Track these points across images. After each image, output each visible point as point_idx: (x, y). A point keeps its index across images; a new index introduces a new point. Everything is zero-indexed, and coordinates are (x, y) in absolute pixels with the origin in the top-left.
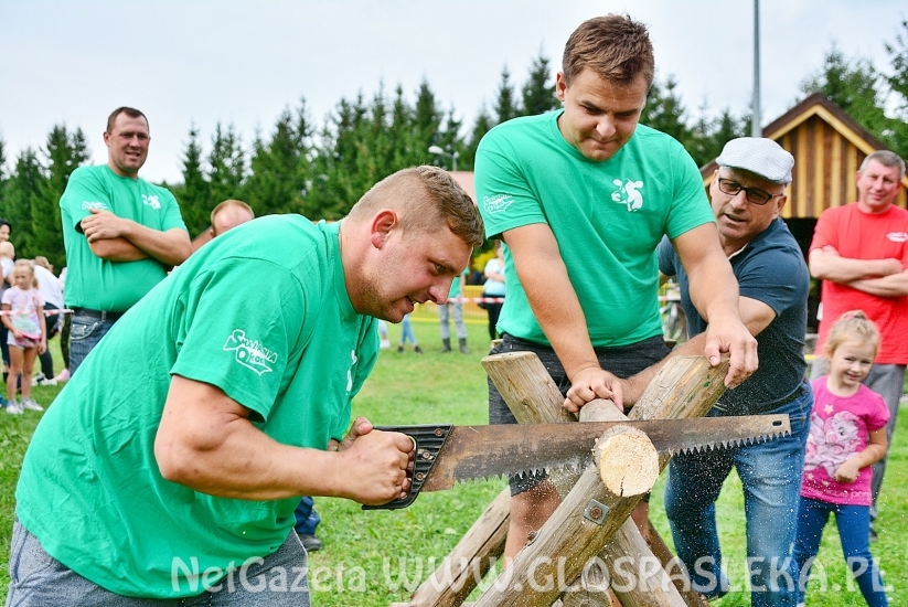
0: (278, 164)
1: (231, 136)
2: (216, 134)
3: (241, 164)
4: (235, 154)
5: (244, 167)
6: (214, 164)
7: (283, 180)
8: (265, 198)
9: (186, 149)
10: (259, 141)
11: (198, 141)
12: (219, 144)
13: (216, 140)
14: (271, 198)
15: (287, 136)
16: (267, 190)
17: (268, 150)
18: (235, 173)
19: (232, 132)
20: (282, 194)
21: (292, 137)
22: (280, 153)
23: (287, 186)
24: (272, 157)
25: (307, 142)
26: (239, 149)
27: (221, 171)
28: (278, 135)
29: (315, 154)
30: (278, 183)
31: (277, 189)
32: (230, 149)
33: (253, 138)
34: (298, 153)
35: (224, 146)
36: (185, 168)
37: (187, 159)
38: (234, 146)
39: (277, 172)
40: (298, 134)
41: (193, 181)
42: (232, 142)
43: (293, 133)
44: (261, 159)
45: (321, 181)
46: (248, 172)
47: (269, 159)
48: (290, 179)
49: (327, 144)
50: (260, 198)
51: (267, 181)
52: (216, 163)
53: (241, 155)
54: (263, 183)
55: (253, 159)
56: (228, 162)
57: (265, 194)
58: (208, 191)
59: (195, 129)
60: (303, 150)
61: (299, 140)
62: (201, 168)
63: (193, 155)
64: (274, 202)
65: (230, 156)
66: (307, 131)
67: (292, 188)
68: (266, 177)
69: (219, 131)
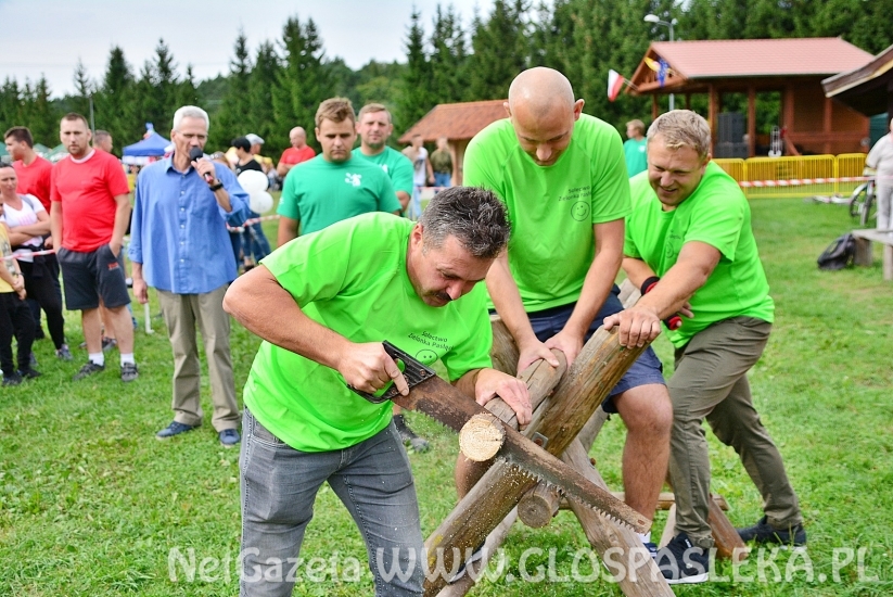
0: (497, 42)
1: (451, 16)
2: (436, 16)
3: (462, 43)
4: (455, 34)
5: (465, 47)
6: (436, 46)
7: (502, 57)
8: (485, 76)
9: (409, 33)
10: (478, 20)
11: (420, 24)
12: (439, 25)
13: (437, 21)
14: (491, 76)
15: (504, 13)
16: (487, 68)
17: (487, 28)
18: (456, 53)
19: (452, 12)
20: (501, 72)
21: (510, 14)
22: (498, 31)
23: (507, 62)
24: (491, 35)
25: (524, 17)
26: (459, 28)
27: (443, 51)
28: (496, 12)
29: (532, 29)
30: (497, 61)
31: (497, 67)
32: (450, 30)
34: (515, 28)
35: (445, 27)
36: (409, 51)
37: (410, 42)
38: (455, 26)
39: (496, 50)
40: (515, 11)
41: (417, 63)
42: (452, 22)
43: (510, 9)
44: (481, 37)
45: (539, 55)
46: (470, 51)
47: (488, 37)
49: (544, 19)
50: (481, 76)
51: (487, 60)
52: (438, 43)
53: (461, 34)
54: (483, 61)
55: (473, 38)
56: (449, 43)
57: (485, 72)
58: (431, 71)
59: (417, 12)
60: (521, 25)
61: (516, 16)
62: (424, 50)
63: (416, 37)
64: (495, 79)
65: (451, 36)
66: (523, 7)
67: (511, 65)
68: (486, 56)
69: (439, 12)
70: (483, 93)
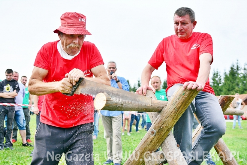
0: (231, 79)
1: (217, 72)
2: (213, 72)
3: (220, 79)
4: (219, 77)
5: (221, 80)
6: (213, 80)
7: (233, 83)
8: (227, 88)
10: (225, 73)
12: (214, 74)
13: (213, 73)
14: (229, 88)
15: (233, 71)
16: (228, 86)
17: (228, 75)
18: (219, 82)
20: (232, 87)
21: (235, 71)
22: (231, 76)
23: (234, 85)
25: (239, 72)
26: (220, 75)
27: (215, 82)
28: (231, 71)
29: (242, 75)
30: (231, 84)
31: (231, 86)
32: (217, 75)
33: (224, 72)
34: (237, 75)
39: (231, 81)
40: (236, 70)
42: (217, 73)
43: (235, 70)
44: (226, 78)
45: (244, 83)
46: (223, 81)
47: (228, 78)
48: (235, 83)
49: (245, 72)
50: (226, 89)
51: (228, 84)
52: (214, 79)
53: (220, 77)
54: (227, 84)
56: (217, 79)
57: (227, 87)
60: (238, 74)
61: (237, 72)
64: (230, 89)
65: (217, 77)
66: (239, 69)
69: (214, 71)
70: (227, 94)
